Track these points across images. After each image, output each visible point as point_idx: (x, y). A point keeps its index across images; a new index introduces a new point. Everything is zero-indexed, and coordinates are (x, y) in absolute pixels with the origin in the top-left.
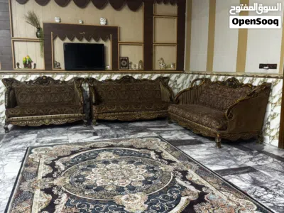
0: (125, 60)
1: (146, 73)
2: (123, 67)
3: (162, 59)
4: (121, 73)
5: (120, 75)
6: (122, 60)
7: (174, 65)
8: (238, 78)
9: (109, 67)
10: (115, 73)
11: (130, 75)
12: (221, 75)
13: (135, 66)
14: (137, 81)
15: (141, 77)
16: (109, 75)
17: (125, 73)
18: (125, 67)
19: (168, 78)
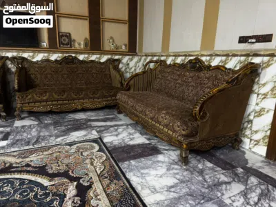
0: (66, 36)
1: (93, 54)
2: (63, 44)
3: (111, 38)
4: (63, 52)
5: (60, 55)
6: (63, 36)
7: (126, 46)
8: (204, 59)
9: (45, 44)
10: (54, 52)
11: (73, 55)
12: (179, 56)
13: (80, 44)
14: (83, 62)
15: (88, 58)
16: (46, 55)
17: (67, 52)
18: (67, 44)
19: (119, 61)
